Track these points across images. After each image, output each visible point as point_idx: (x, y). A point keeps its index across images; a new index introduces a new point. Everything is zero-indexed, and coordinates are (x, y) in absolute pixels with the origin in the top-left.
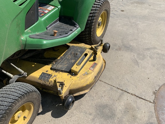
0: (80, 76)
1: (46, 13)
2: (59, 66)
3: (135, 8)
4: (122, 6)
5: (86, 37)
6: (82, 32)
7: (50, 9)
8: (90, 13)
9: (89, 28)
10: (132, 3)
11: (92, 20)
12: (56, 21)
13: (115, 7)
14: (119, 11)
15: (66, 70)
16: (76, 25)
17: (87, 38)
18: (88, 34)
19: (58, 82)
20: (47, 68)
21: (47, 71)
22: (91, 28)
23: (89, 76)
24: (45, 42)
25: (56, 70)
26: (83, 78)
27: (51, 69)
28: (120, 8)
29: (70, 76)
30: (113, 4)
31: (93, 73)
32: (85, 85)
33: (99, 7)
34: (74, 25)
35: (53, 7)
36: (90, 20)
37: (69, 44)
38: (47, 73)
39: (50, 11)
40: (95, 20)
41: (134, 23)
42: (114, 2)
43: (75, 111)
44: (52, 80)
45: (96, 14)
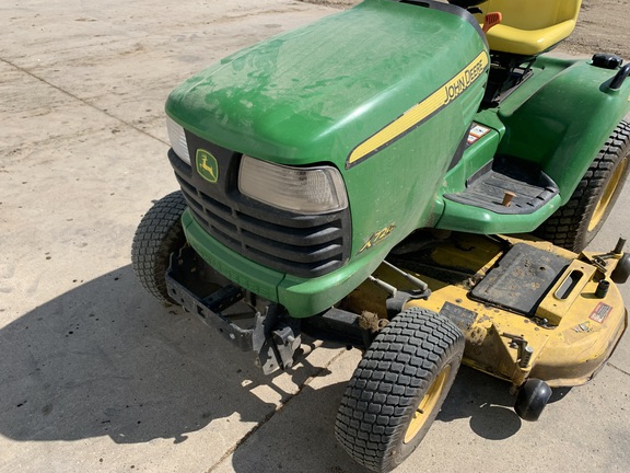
0: (566, 332)
1: (471, 144)
2: (494, 294)
6: (561, 209)
7: (480, 134)
8: (596, 160)
9: (579, 199)
12: (486, 169)
15: (518, 307)
16: (551, 185)
17: (565, 229)
18: (572, 217)
19: (504, 335)
20: (455, 293)
21: (458, 301)
22: (587, 202)
23: (593, 337)
24: (487, 217)
25: (488, 303)
26: (576, 339)
27: (470, 296)
29: (532, 325)
31: (603, 331)
32: (582, 359)
34: (545, 185)
35: (485, 130)
37: (512, 240)
38: (460, 305)
39: (478, 138)
40: (602, 180)
43: (542, 433)
44: (484, 326)
45: (609, 165)
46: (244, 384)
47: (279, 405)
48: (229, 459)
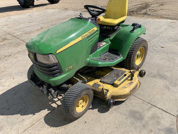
0: (120, 88)
1: (101, 47)
2: (106, 80)
3: (175, 46)
4: (163, 43)
5: (126, 64)
6: (124, 60)
7: (104, 44)
8: (131, 48)
9: (129, 57)
10: (173, 41)
11: (131, 52)
12: (107, 52)
13: (156, 44)
14: (159, 47)
15: (110, 83)
16: (120, 55)
19: (105, 89)
20: (97, 81)
21: (97, 83)
22: (131, 58)
23: (126, 89)
25: (104, 83)
26: (122, 90)
27: (100, 81)
28: (161, 45)
29: (112, 87)
30: (155, 41)
31: (129, 88)
32: (123, 94)
33: (137, 44)
34: (118, 55)
35: (106, 43)
36: (131, 53)
37: (113, 68)
38: (98, 83)
39: (103, 45)
40: (134, 53)
41: (171, 58)
42: (155, 39)
43: (114, 112)
44: (101, 88)
45: (135, 49)
46: (50, 103)
47: (56, 107)
48: (43, 118)
